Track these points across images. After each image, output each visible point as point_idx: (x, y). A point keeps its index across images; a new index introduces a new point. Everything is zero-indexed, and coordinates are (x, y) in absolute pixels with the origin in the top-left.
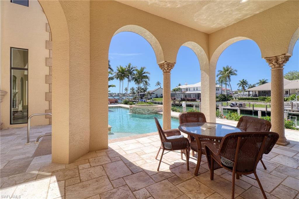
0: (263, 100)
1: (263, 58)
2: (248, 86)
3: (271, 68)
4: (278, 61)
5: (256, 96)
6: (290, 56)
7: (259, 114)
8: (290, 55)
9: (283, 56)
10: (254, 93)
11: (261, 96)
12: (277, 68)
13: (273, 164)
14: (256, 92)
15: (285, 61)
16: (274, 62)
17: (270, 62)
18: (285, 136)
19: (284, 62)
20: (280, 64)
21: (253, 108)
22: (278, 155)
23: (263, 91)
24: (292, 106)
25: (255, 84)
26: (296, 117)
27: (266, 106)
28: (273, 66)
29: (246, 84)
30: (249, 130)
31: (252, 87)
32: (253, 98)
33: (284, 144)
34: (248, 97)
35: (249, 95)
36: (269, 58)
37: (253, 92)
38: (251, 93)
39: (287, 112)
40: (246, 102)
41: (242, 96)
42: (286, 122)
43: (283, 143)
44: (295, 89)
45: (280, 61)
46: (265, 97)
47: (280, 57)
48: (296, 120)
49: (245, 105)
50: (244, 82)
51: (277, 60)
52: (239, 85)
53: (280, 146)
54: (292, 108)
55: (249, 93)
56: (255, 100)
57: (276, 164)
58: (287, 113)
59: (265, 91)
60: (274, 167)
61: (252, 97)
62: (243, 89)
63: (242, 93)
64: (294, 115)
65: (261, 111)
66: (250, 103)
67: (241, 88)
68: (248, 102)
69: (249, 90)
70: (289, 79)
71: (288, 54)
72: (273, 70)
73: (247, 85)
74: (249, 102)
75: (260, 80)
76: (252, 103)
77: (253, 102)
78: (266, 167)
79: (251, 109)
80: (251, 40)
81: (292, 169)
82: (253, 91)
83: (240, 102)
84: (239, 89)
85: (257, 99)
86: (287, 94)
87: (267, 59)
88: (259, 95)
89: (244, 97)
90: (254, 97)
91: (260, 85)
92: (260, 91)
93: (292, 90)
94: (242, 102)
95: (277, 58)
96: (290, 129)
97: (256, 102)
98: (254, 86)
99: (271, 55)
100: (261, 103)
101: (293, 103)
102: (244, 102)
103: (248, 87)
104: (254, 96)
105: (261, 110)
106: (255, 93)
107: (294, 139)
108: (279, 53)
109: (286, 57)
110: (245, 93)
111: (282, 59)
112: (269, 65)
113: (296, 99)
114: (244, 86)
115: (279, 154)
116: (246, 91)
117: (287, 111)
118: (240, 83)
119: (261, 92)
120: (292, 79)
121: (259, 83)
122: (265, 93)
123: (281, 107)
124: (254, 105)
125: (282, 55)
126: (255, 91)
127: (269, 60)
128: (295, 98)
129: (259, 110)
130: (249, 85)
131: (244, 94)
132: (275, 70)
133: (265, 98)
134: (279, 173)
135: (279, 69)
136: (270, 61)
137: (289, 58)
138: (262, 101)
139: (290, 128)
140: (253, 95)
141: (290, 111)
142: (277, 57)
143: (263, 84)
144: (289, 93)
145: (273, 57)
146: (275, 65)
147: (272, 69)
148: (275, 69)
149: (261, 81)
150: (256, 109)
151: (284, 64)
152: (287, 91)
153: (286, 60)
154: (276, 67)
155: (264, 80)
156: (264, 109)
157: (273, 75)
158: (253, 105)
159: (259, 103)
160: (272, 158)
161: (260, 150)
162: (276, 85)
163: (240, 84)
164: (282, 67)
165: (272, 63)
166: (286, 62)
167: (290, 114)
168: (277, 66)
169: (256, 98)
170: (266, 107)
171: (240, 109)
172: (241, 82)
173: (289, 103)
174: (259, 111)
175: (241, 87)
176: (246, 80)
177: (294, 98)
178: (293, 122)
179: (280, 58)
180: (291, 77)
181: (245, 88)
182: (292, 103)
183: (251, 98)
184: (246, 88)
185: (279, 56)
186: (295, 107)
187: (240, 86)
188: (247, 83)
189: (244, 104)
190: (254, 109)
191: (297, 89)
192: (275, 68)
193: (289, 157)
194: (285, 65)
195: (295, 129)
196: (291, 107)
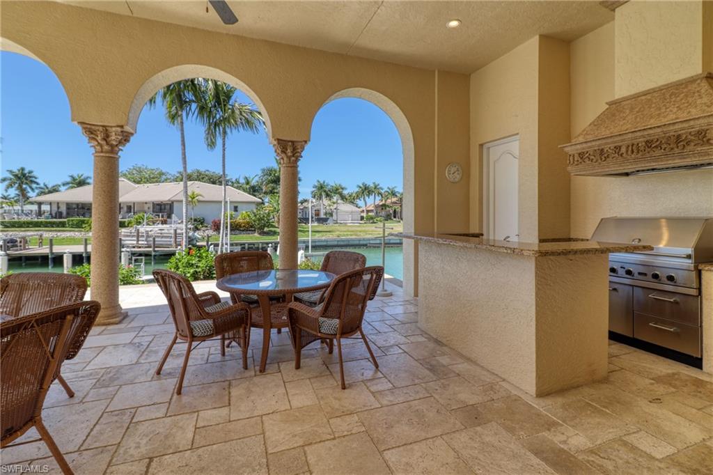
0: (79, 225)
1: (76, 123)
2: (37, 188)
3: (93, 150)
4: (110, 139)
5: (61, 217)
6: (132, 134)
7: (67, 261)
8: (131, 131)
9: (119, 129)
10: (55, 208)
11: (72, 216)
12: (106, 152)
13: (91, 374)
14: (60, 205)
15: (123, 141)
16: (99, 138)
17: (92, 136)
18: (120, 303)
19: (120, 142)
20: (112, 146)
21: (51, 249)
22: (103, 349)
23: (78, 204)
24: (138, 236)
25: (59, 186)
26: (143, 257)
27: (84, 240)
28: (97, 145)
29: (32, 182)
30: (26, 312)
31: (50, 192)
32: (50, 223)
33: (118, 319)
34: (36, 220)
35: (40, 213)
36: (89, 126)
37: (53, 204)
38: (45, 208)
39: (128, 250)
40: (31, 233)
41: (16, 216)
42: (124, 271)
43: (114, 320)
44: (143, 203)
45: (113, 138)
46: (82, 218)
47: (114, 129)
48: (142, 265)
49: (26, 242)
50: (24, 175)
51: (108, 136)
52: (6, 183)
53: (110, 327)
54: (138, 240)
55: (40, 208)
56: (58, 227)
57: (96, 372)
58: (128, 252)
59: (82, 204)
60: (91, 381)
61: (47, 218)
62: (21, 197)
63: (17, 207)
64: (140, 255)
65: (70, 253)
66: (41, 236)
67: (13, 192)
68: (36, 233)
69: (40, 199)
70: (134, 182)
71: (128, 129)
72: (99, 156)
73: (34, 186)
74: (39, 233)
75: (72, 176)
76: (47, 235)
77: (51, 231)
78: (73, 390)
79: (45, 250)
80: (44, 63)
81: (128, 367)
82: (51, 204)
83: (11, 233)
84: (6, 194)
85: (63, 224)
86: (130, 212)
87: (86, 126)
88: (68, 215)
89: (24, 219)
90: (56, 218)
91: (72, 187)
92: (72, 204)
93: (139, 203)
94: (17, 234)
95: (107, 130)
96: (131, 286)
97: (59, 231)
98: (54, 190)
99: (95, 120)
100: (72, 234)
101: (140, 231)
102: (22, 234)
103: (37, 191)
104: (54, 215)
105: (71, 251)
106: (58, 208)
107: (136, 303)
108: (111, 120)
109: (125, 134)
110: (28, 207)
111: (116, 135)
112: (89, 143)
113: (145, 223)
114: (24, 186)
115: (105, 347)
116: (32, 203)
117: (128, 247)
118: (12, 177)
119: (74, 206)
120: (139, 183)
121: (68, 183)
122: (83, 208)
123: (113, 241)
124: (54, 241)
125: (118, 126)
126: (58, 203)
127: (90, 131)
128: (143, 219)
129: (66, 251)
130: (42, 185)
131: (22, 211)
132: (103, 156)
133: (83, 222)
134: (103, 390)
135: (110, 155)
136: (92, 133)
137: (129, 137)
138: (76, 229)
139: (130, 283)
140: (51, 214)
141: (134, 247)
142: (107, 128)
143: (78, 187)
144: (132, 210)
145: (97, 126)
146: (101, 146)
147: (96, 152)
148: (102, 154)
149: (74, 179)
150: (57, 249)
151: (120, 147)
152: (130, 206)
153: (125, 140)
154: (104, 150)
155: (82, 178)
156: (79, 249)
157: (97, 168)
158: (51, 240)
159: (68, 234)
160: (90, 362)
161: (52, 356)
162: (104, 192)
163: (11, 179)
164: (117, 154)
165: (97, 141)
166: (124, 145)
167: (133, 254)
168: (106, 147)
169: (60, 222)
170: (84, 243)
171: (8, 255)
172: (16, 176)
173: (133, 231)
174: (65, 255)
175: (14, 189)
176: (30, 172)
177: (141, 221)
178: (137, 270)
179: (114, 133)
180: (137, 177)
181: (29, 195)
182: (138, 230)
183: (46, 222)
184: (31, 194)
185: (111, 127)
186: (144, 239)
187: (10, 186)
188: (33, 179)
189: (24, 238)
190: (54, 251)
191: (146, 203)
192: (102, 152)
193: (125, 345)
194: (122, 150)
195: (139, 283)
196: (135, 239)
